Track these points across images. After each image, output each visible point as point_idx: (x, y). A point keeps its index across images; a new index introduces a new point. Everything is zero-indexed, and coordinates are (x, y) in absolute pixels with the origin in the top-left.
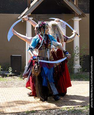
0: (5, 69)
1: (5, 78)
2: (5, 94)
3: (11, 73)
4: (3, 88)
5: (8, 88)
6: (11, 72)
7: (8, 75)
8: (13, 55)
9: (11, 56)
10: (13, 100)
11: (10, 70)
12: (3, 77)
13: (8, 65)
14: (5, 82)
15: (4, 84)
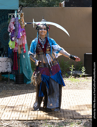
0: (78, 69)
1: (77, 79)
2: (76, 97)
3: (84, 74)
4: (75, 90)
5: (80, 90)
6: (84, 72)
7: (81, 76)
8: (86, 54)
9: (85, 55)
10: (84, 104)
11: (83, 70)
12: (75, 77)
13: (82, 64)
14: (77, 83)
15: (76, 85)
